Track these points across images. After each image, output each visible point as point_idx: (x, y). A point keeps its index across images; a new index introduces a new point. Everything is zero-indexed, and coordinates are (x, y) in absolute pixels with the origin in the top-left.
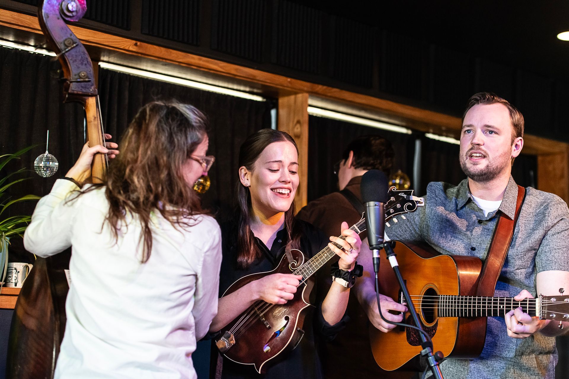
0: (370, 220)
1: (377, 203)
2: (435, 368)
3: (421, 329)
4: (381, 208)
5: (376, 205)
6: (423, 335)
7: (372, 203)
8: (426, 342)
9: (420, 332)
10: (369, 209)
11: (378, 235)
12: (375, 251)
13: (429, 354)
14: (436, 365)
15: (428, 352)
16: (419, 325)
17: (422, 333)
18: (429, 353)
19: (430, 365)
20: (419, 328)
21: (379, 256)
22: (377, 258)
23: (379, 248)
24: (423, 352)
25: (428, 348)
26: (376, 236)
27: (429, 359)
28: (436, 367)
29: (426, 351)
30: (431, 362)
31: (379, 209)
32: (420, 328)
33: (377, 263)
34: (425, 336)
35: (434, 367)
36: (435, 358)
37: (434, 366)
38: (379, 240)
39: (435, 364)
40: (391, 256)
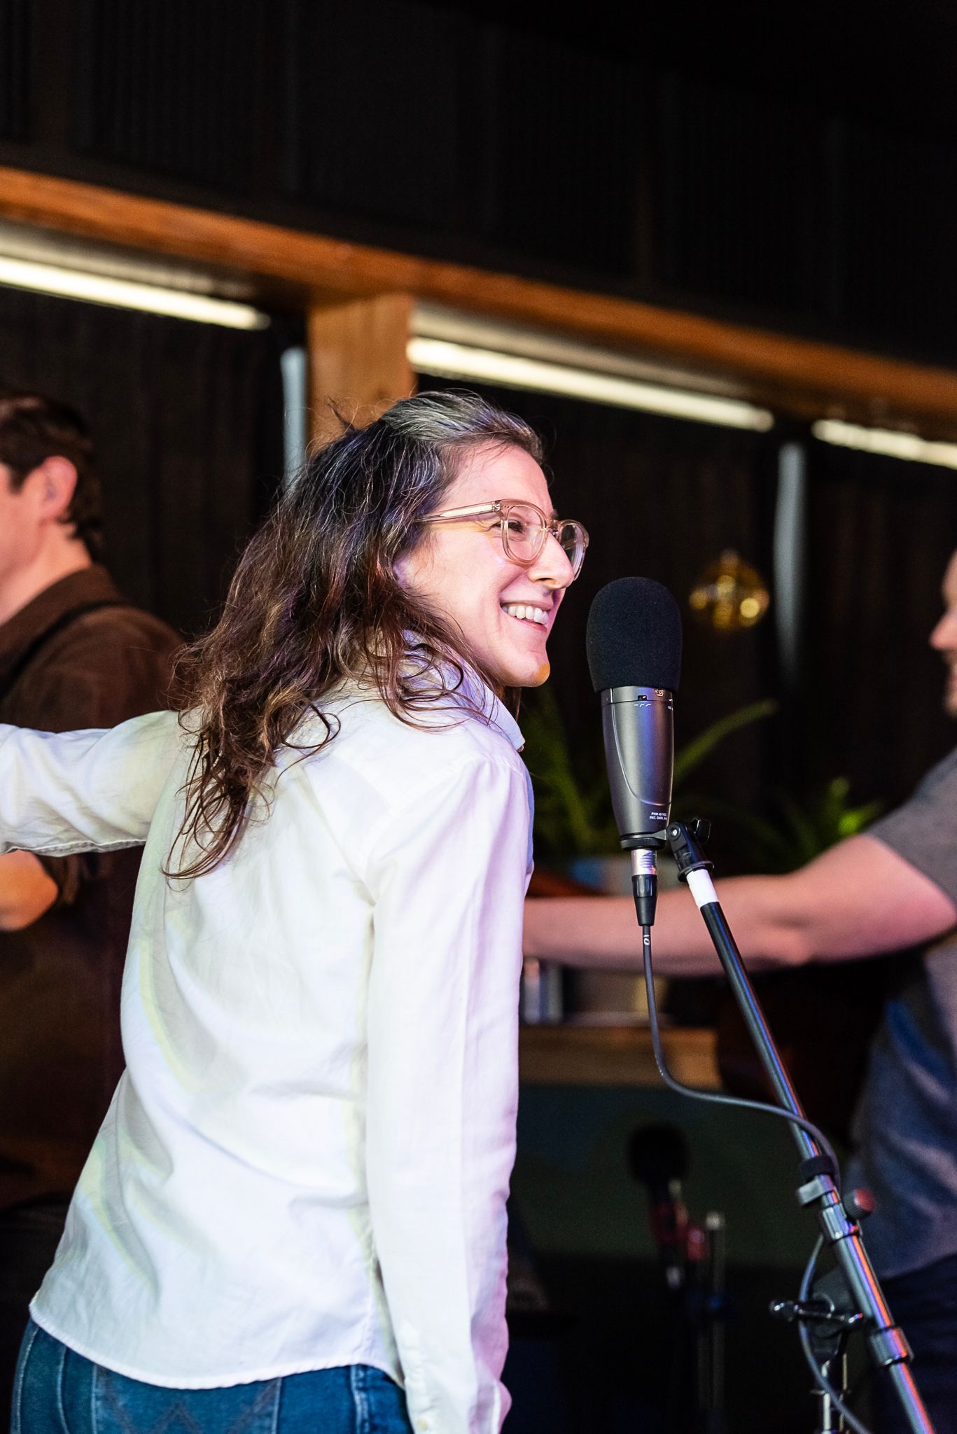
0: (621, 747)
1: (643, 691)
2: (847, 1245)
3: (799, 1116)
4: (659, 708)
5: (640, 698)
6: (804, 1134)
7: (627, 693)
8: (816, 1157)
9: (796, 1128)
10: (617, 709)
11: (646, 799)
12: (640, 855)
13: (824, 1198)
14: (850, 1235)
15: (821, 1191)
16: (792, 1104)
17: (802, 1128)
18: (826, 1194)
19: (830, 1237)
20: (792, 1112)
21: (653, 871)
22: (646, 876)
23: (654, 844)
24: (806, 1193)
25: (823, 1177)
26: (642, 803)
27: (824, 1214)
28: (848, 1240)
29: (815, 1189)
30: (832, 1228)
31: (652, 709)
32: (795, 1111)
33: (647, 893)
34: (812, 1137)
35: (842, 1242)
36: (847, 1213)
37: (844, 1237)
38: (651, 817)
39: (846, 1233)
40: (695, 870)
